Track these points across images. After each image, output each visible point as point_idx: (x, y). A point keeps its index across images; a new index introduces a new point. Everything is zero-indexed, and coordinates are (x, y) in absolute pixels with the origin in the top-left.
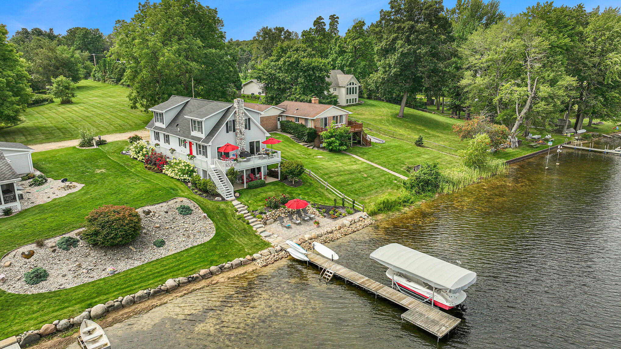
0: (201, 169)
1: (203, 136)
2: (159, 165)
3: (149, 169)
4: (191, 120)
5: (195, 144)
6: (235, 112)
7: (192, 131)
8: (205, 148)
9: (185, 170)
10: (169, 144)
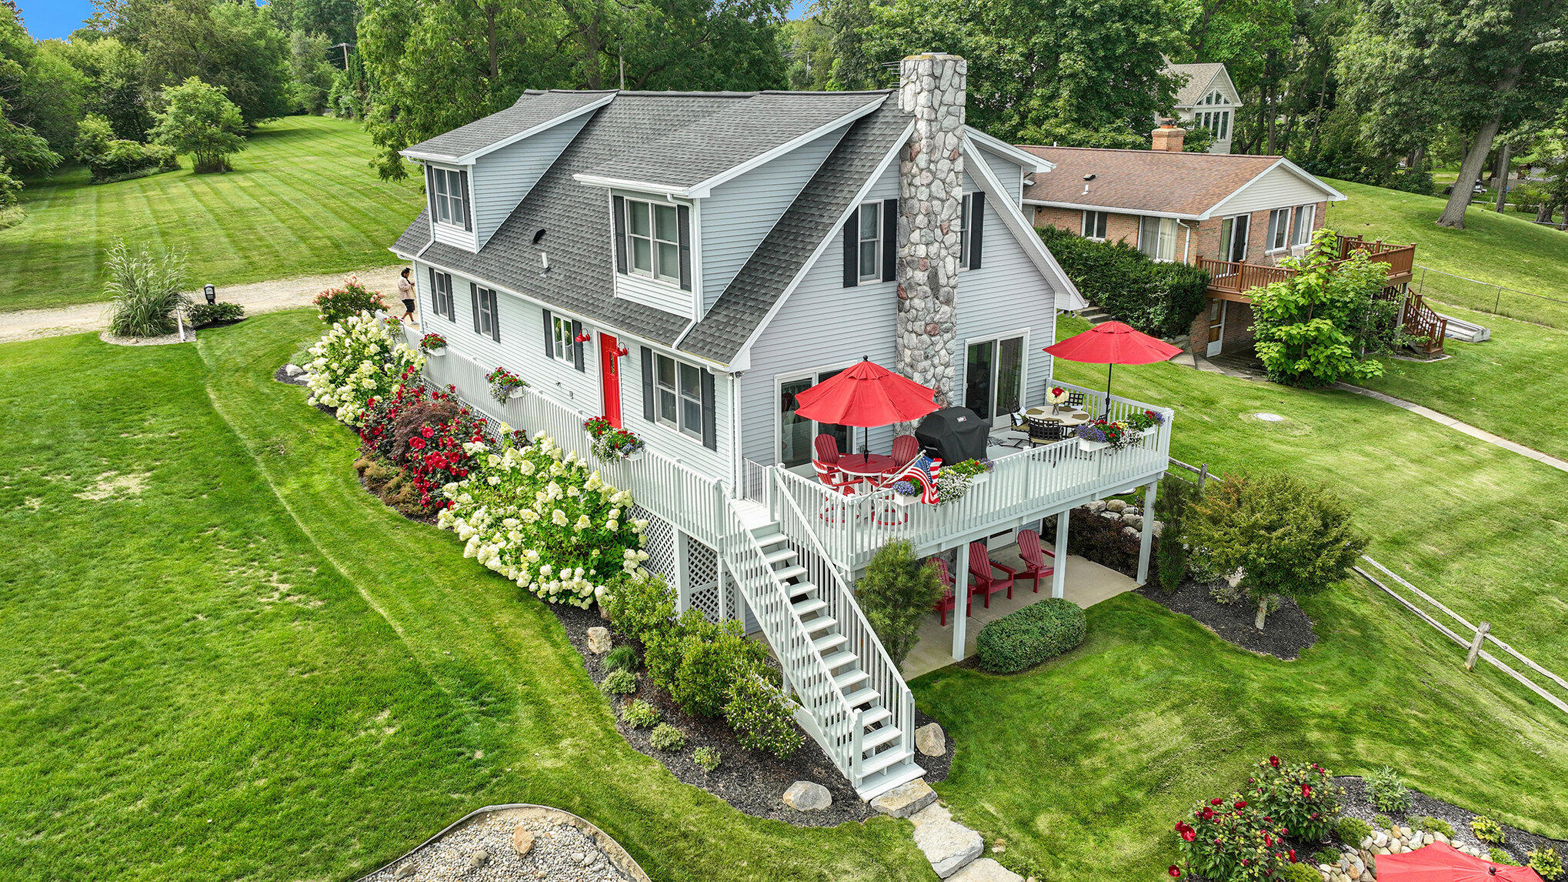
0: (676, 528)
1: (691, 306)
2: (425, 471)
3: (376, 484)
4: (618, 200)
5: (636, 355)
6: (909, 144)
7: (623, 270)
8: (702, 382)
9: (568, 531)
10: (497, 339)
